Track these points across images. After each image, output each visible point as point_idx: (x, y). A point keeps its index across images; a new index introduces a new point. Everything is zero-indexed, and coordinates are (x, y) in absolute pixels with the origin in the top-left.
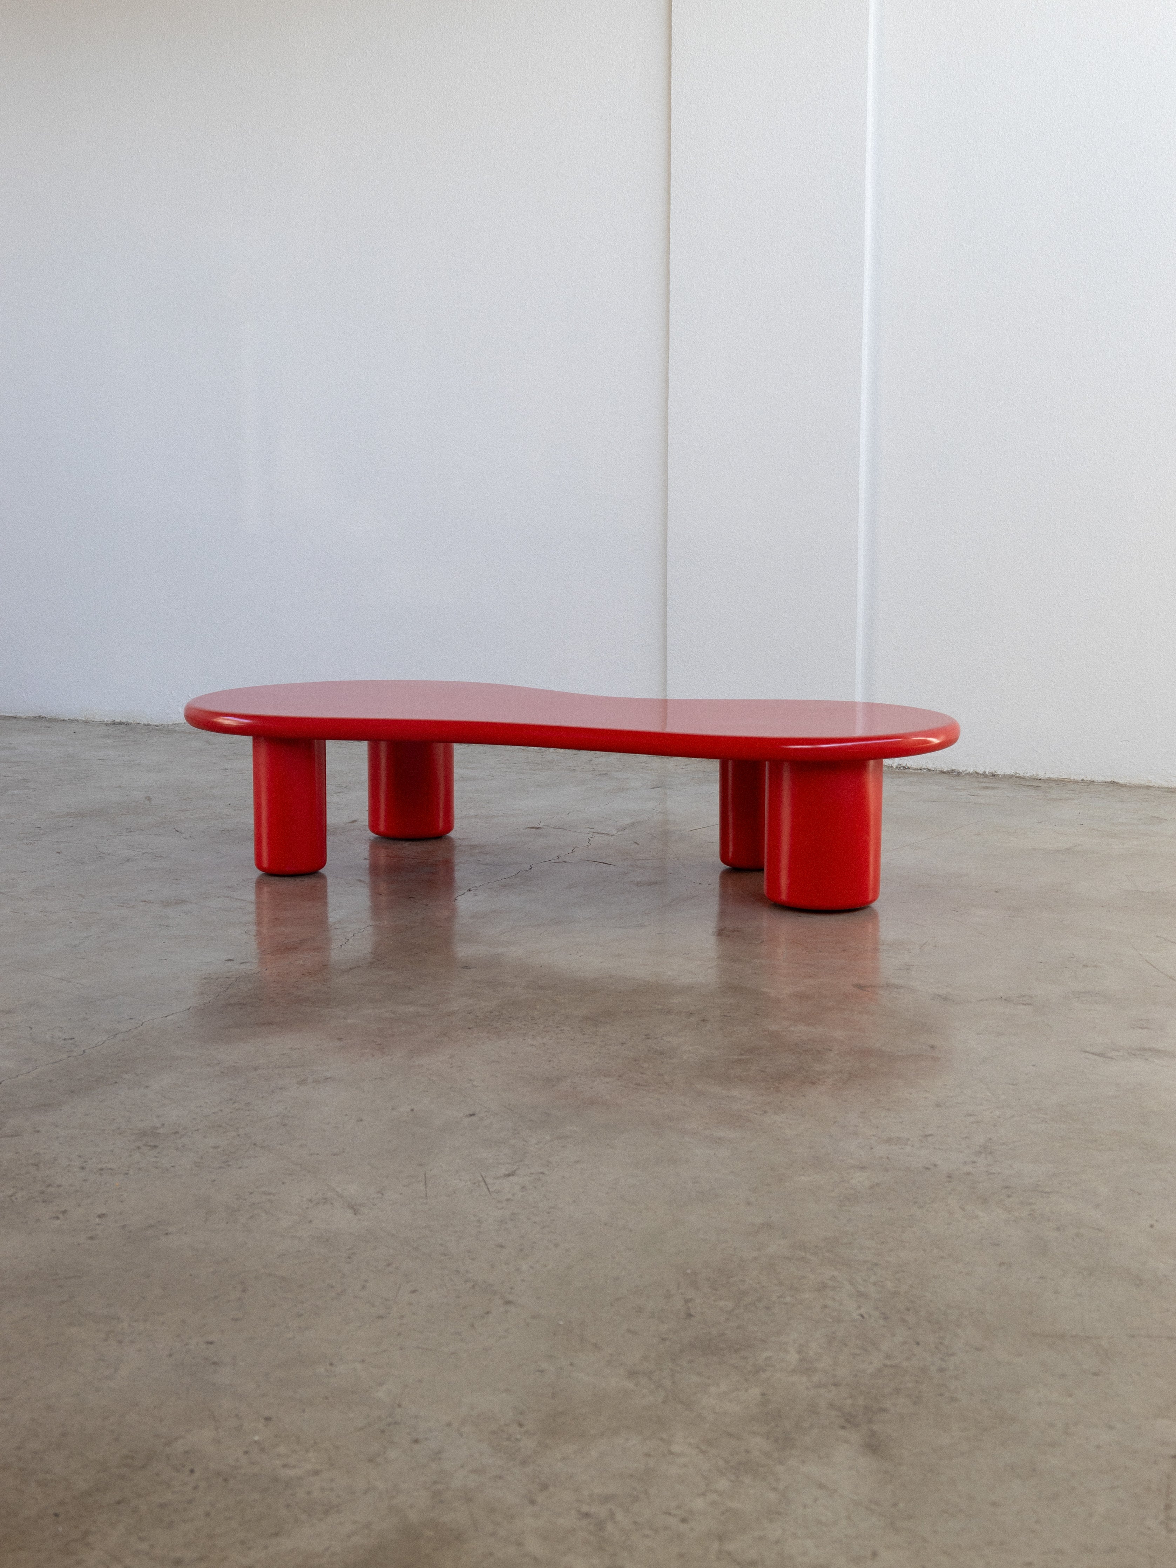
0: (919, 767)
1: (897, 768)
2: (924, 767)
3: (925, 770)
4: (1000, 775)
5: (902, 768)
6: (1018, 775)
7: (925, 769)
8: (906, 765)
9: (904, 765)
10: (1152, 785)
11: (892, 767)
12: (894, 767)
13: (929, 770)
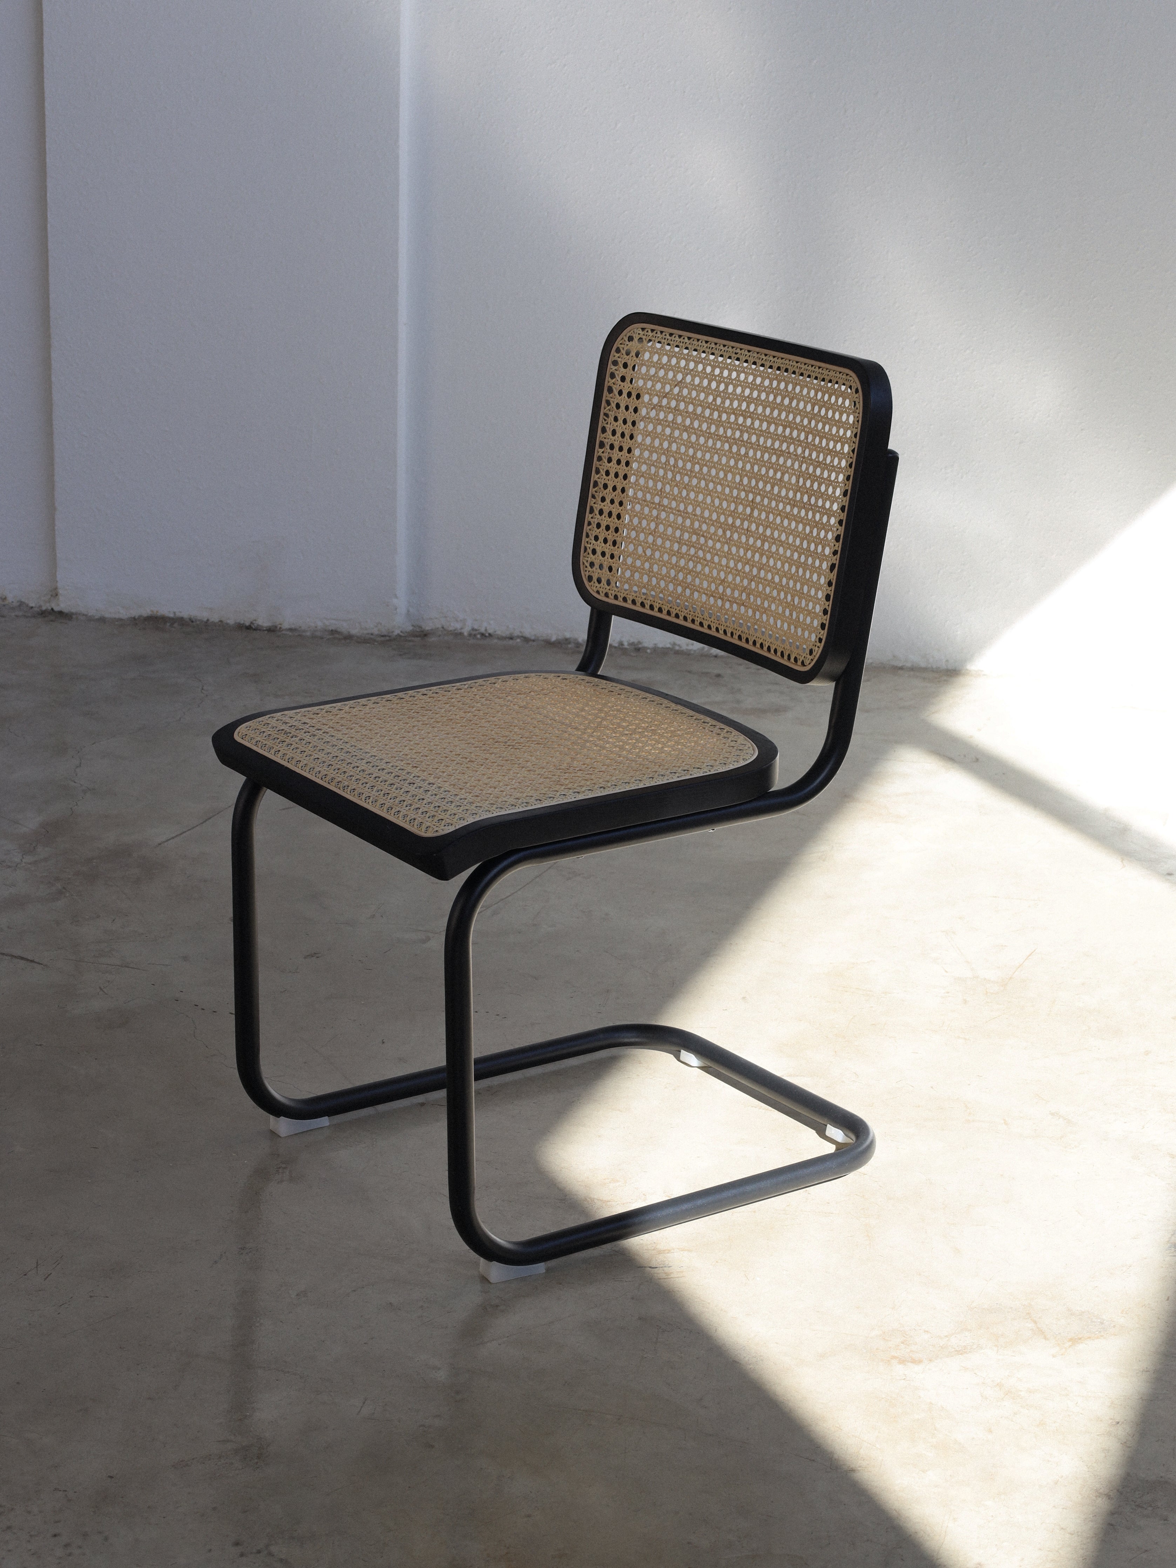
0: (507, 633)
1: (470, 635)
2: (517, 633)
3: (518, 640)
4: (649, 648)
5: (479, 636)
6: (677, 648)
7: (518, 637)
8: (486, 630)
9: (483, 630)
10: (900, 665)
11: (461, 634)
12: (466, 634)
13: (526, 640)
